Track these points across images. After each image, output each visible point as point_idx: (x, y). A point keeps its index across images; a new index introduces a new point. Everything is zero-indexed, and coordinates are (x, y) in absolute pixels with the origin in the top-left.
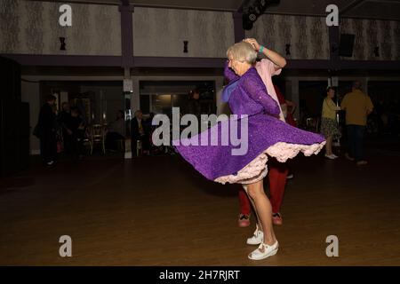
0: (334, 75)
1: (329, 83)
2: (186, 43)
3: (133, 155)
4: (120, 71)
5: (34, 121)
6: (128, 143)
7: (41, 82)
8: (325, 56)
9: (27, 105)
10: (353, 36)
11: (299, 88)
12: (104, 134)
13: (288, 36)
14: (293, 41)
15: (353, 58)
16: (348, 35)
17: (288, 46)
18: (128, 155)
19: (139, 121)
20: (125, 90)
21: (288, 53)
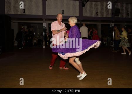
0: (113, 23)
1: (111, 25)
2: (63, 11)
3: (45, 47)
4: (42, 20)
5: (15, 35)
6: (44, 43)
7: (18, 23)
8: (110, 16)
9: (13, 30)
10: (120, 9)
11: (101, 26)
12: (37, 40)
13: (97, 9)
14: (99, 11)
15: (119, 17)
16: (118, 9)
17: (97, 12)
18: (44, 47)
19: (48, 36)
20: (43, 26)
21: (97, 15)
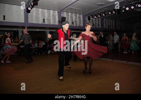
2: (4, 16)
8: (57, 24)
13: (44, 16)
14: (46, 18)
21: (44, 22)
